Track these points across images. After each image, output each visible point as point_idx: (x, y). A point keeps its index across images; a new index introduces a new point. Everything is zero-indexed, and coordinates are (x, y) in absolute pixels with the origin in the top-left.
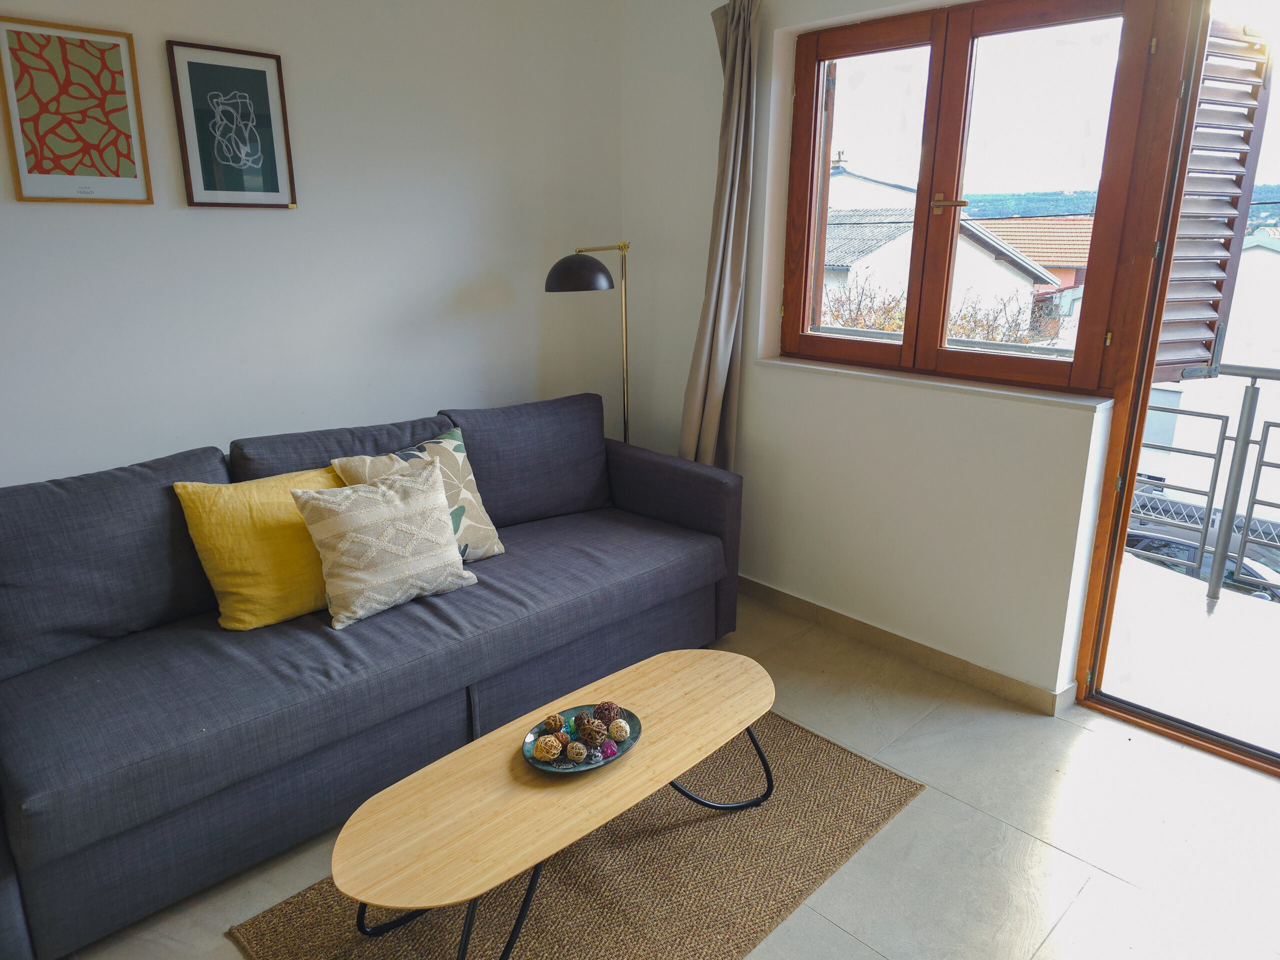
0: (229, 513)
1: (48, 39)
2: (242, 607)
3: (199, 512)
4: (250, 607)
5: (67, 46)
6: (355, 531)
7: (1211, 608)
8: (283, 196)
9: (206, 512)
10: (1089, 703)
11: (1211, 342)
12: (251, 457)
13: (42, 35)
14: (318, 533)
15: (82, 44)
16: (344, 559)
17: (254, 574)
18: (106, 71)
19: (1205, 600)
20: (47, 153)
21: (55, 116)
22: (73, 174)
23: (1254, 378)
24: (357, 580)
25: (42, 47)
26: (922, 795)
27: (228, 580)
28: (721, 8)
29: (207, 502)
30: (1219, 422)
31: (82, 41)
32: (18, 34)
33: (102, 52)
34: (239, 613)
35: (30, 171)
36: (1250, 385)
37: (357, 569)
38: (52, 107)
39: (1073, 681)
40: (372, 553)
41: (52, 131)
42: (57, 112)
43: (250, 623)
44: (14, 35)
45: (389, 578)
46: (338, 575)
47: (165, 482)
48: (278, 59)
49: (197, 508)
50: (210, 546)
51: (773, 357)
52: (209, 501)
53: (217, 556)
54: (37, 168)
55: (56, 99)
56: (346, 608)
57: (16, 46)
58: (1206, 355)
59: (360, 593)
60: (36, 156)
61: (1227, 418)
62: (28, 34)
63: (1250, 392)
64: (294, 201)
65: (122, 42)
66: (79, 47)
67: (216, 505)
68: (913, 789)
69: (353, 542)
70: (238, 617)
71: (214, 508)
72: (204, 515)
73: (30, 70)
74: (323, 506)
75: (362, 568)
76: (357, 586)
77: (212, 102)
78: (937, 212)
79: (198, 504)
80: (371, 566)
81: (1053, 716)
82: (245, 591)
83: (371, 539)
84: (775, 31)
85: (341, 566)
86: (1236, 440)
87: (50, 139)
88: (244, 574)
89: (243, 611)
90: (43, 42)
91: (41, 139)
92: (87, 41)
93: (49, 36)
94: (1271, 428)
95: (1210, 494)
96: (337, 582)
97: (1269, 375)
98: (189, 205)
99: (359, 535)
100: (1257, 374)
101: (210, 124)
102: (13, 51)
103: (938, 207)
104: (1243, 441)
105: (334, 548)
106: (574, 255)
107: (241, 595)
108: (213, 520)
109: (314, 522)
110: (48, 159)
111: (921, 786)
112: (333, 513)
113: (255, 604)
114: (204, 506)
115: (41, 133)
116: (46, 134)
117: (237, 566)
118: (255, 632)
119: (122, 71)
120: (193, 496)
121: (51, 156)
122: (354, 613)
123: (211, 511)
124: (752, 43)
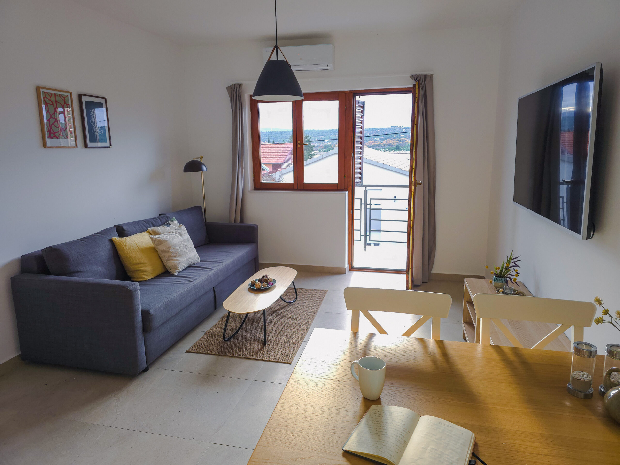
0: (131, 246)
1: (52, 94)
2: (143, 274)
3: (123, 246)
4: (145, 273)
5: (56, 96)
6: (173, 246)
7: (365, 250)
8: (107, 144)
9: (124, 246)
10: (352, 270)
11: (360, 177)
12: (126, 229)
13: (50, 93)
14: (161, 248)
15: (60, 95)
16: (172, 254)
17: (144, 263)
18: (65, 104)
19: (364, 249)
20: (52, 132)
21: (54, 119)
22: (58, 138)
23: (366, 187)
24: (177, 260)
25: (51, 97)
26: (328, 291)
27: (136, 266)
28: (229, 86)
29: (124, 243)
30: (360, 200)
31: (60, 94)
32: (45, 92)
33: (64, 98)
34: (142, 276)
35: (48, 138)
36: (365, 189)
37: (176, 257)
38: (53, 116)
39: (348, 265)
40: (180, 252)
41: (53, 124)
42: (54, 118)
43: (147, 278)
44: (44, 93)
45: (185, 259)
46: (171, 260)
47: (108, 238)
48: (105, 99)
49: (121, 244)
50: (128, 256)
51: (252, 190)
52: (125, 242)
53: (131, 259)
54: (50, 137)
55: (54, 113)
56: (176, 269)
57: (44, 97)
58: (360, 180)
59: (179, 264)
60: (49, 132)
61: (361, 199)
62: (47, 92)
63: (366, 191)
64: (111, 145)
65: (69, 94)
66: (59, 96)
67: (127, 243)
68: (326, 292)
69: (174, 249)
70: (142, 277)
71: (127, 244)
72: (124, 247)
73: (48, 104)
74: (162, 239)
75: (177, 256)
76: (178, 262)
77: (91, 113)
78: (299, 146)
79: (122, 244)
80: (179, 256)
81: (346, 274)
82: (142, 269)
83: (178, 248)
84: (246, 94)
85: (172, 256)
86: (364, 204)
87: (53, 127)
88: (141, 263)
89: (143, 275)
90: (50, 95)
91: (51, 127)
92: (61, 94)
93: (52, 93)
94: (371, 200)
95: (360, 220)
96: (171, 261)
97: (369, 186)
98: (85, 148)
99: (174, 247)
100: (367, 186)
101: (90, 121)
102: (44, 98)
103: (300, 145)
104: (366, 204)
105: (168, 252)
106: (193, 160)
107: (142, 270)
108: (127, 248)
109: (159, 245)
110: (52, 133)
111: (327, 290)
112: (165, 241)
113: (146, 272)
114: (123, 244)
115: (51, 125)
116: (52, 125)
117: (138, 261)
118: (149, 280)
119: (69, 104)
120: (119, 241)
121: (53, 133)
122: (179, 270)
123: (126, 245)
124: (241, 97)
